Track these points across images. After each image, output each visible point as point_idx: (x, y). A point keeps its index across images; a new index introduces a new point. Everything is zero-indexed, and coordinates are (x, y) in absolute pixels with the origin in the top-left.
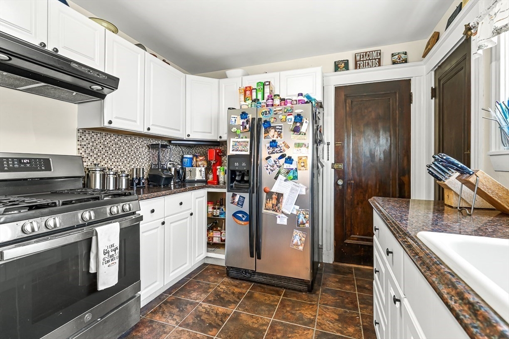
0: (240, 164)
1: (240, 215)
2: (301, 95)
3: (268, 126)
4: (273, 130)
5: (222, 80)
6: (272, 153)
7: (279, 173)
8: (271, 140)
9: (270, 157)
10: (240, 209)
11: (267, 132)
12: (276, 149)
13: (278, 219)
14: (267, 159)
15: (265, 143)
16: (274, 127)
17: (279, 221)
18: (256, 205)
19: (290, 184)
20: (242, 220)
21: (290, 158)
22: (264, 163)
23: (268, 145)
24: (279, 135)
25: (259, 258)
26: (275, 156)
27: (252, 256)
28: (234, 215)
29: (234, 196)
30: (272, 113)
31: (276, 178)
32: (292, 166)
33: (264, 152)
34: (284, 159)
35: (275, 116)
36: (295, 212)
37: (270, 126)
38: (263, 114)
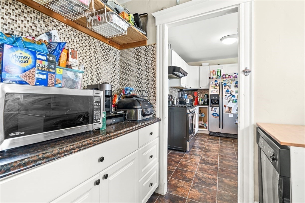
0: (215, 97)
1: (215, 114)
2: (235, 74)
3: (225, 85)
4: (227, 86)
5: (200, 67)
6: (227, 94)
7: (230, 100)
8: (227, 89)
9: (226, 95)
10: (215, 112)
11: (225, 86)
12: (229, 93)
13: (230, 115)
14: (225, 96)
15: (224, 91)
16: (228, 85)
17: (230, 116)
18: (221, 111)
19: (235, 104)
20: (216, 116)
21: (234, 95)
22: (224, 97)
23: (226, 91)
24: (230, 88)
25: (223, 128)
26: (228, 95)
27: (220, 128)
28: (213, 114)
29: (212, 108)
30: (227, 80)
31: (229, 102)
32: (234, 98)
33: (224, 94)
34: (232, 96)
35: (228, 82)
36: (236, 113)
37: (226, 85)
38: (223, 81)
